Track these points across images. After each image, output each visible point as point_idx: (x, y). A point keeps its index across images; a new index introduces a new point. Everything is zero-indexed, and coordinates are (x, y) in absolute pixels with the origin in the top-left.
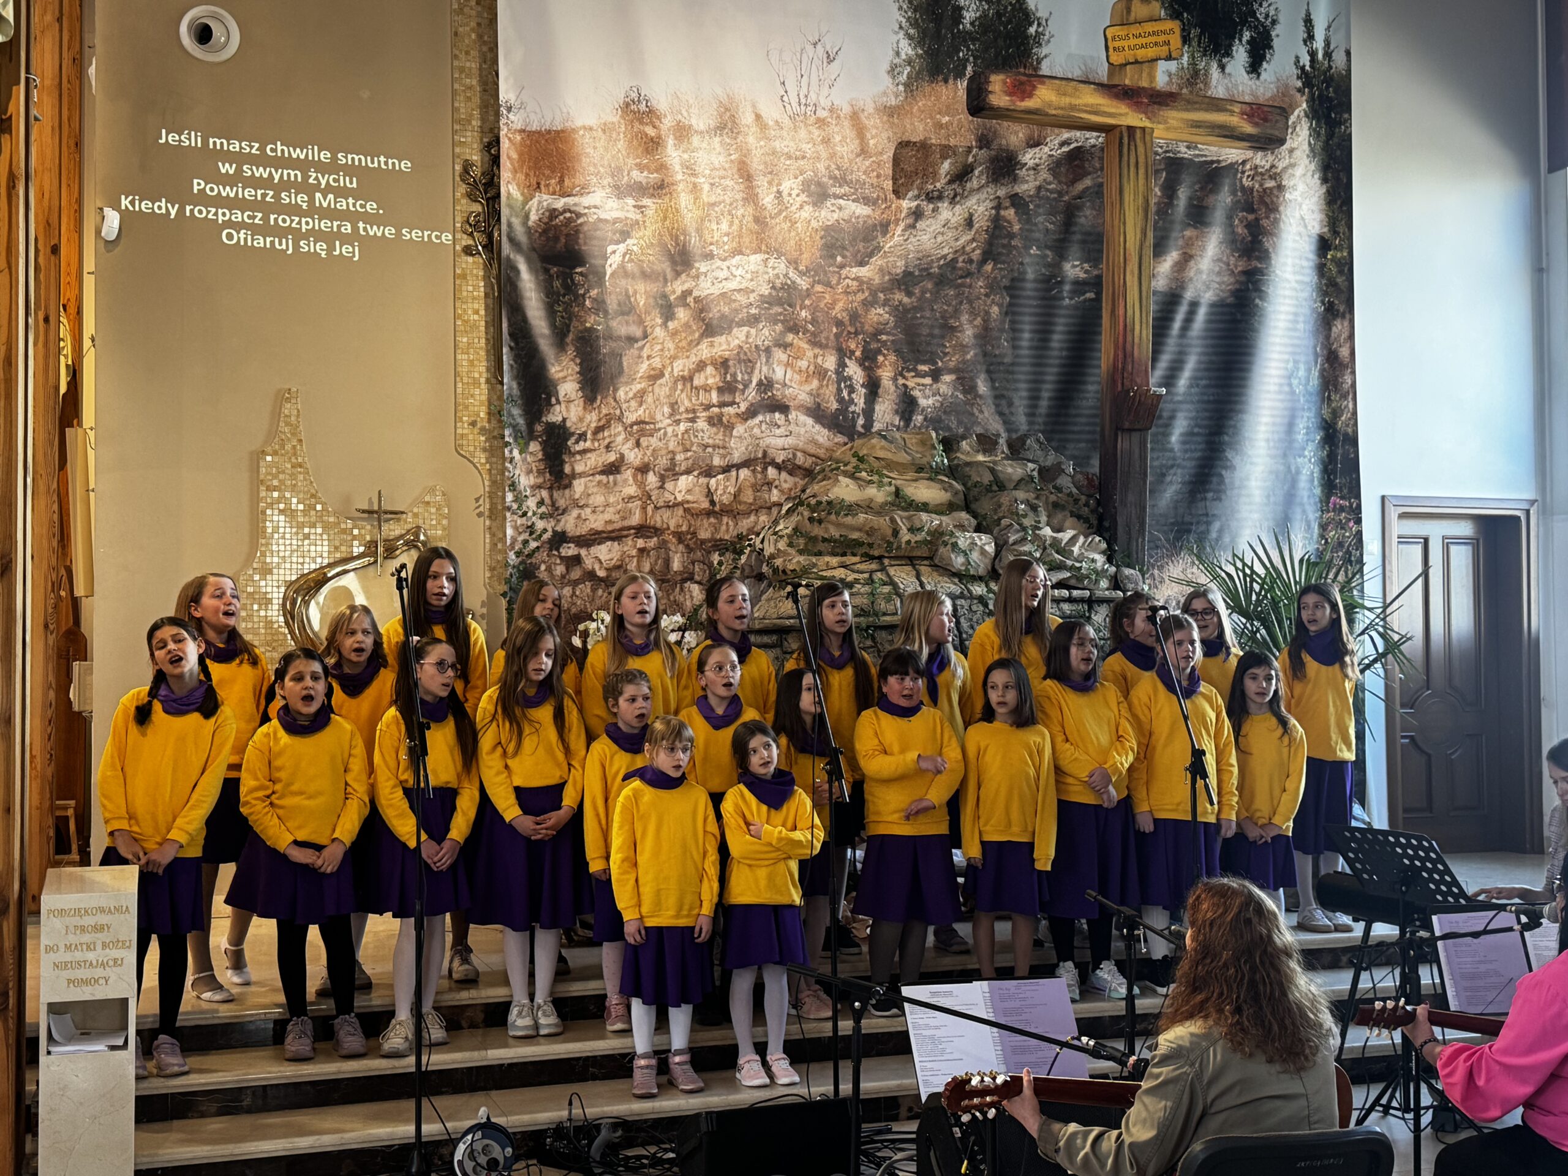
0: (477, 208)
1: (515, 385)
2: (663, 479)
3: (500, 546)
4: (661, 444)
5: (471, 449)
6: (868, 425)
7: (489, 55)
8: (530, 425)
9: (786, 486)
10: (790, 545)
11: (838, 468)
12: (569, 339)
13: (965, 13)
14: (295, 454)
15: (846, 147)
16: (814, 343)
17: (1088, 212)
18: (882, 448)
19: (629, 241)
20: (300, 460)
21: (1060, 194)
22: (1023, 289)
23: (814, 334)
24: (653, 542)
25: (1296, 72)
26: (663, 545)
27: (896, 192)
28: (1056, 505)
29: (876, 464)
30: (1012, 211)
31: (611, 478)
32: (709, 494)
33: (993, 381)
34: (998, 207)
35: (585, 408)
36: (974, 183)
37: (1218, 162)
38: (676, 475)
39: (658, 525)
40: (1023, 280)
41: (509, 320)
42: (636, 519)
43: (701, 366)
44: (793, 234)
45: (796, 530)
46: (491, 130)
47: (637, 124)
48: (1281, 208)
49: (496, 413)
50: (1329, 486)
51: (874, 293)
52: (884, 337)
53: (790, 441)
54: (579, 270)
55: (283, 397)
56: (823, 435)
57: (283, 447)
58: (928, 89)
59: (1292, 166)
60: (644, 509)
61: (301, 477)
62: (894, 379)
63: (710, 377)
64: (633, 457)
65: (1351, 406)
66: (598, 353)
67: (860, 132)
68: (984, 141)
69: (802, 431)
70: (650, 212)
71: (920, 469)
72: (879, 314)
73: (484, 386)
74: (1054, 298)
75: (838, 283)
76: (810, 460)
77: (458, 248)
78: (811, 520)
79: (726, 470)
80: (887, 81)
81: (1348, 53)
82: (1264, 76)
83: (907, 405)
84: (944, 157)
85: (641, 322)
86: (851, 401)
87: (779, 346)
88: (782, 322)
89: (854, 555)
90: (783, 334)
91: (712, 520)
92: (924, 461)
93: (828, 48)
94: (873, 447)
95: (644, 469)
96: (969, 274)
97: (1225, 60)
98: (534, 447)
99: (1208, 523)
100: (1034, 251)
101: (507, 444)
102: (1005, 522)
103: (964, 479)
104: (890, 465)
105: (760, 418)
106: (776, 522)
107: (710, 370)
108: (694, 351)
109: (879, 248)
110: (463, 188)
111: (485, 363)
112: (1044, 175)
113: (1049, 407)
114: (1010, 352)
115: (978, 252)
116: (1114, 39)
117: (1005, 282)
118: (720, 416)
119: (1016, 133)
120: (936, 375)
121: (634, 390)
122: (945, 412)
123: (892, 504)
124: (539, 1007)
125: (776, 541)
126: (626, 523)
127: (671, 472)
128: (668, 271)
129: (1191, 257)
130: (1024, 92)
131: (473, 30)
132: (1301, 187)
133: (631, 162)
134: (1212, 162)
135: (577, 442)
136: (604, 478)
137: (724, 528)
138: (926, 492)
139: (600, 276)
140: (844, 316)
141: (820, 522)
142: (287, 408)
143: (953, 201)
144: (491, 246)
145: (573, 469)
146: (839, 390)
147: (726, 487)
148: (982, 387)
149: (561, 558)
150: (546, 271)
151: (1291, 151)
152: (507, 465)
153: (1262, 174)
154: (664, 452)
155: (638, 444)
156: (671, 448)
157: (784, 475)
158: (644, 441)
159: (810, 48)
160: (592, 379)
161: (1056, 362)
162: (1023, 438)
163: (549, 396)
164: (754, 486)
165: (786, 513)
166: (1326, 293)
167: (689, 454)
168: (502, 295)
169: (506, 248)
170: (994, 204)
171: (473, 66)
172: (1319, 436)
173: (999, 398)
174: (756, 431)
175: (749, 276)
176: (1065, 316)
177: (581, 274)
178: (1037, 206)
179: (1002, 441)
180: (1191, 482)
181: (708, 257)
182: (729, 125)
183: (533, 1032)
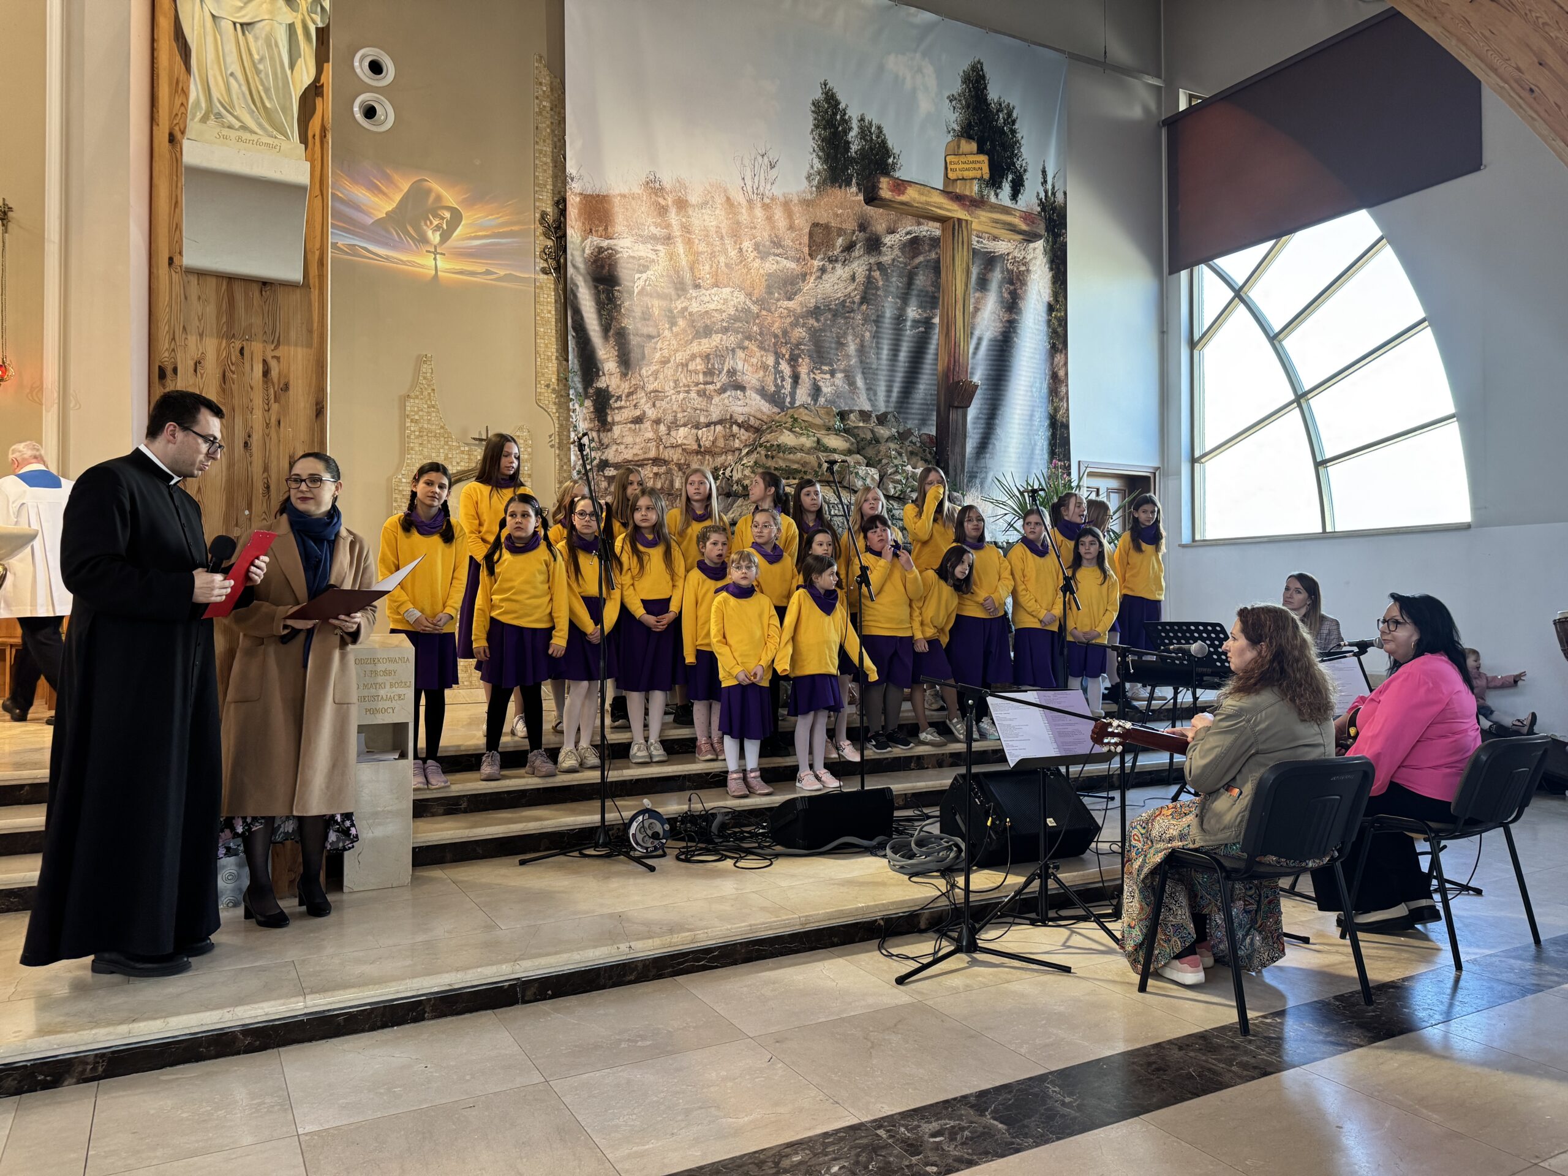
0: (550, 243)
1: (576, 361)
2: (669, 429)
3: (565, 467)
4: (668, 406)
5: (547, 402)
6: (792, 402)
7: (558, 144)
8: (585, 389)
9: (743, 438)
11: (781, 426)
12: (611, 333)
13: (851, 145)
14: (430, 399)
15: (781, 223)
16: (761, 347)
17: (921, 277)
18: (806, 414)
19: (648, 272)
20: (433, 402)
21: (906, 264)
22: (883, 323)
23: (761, 342)
24: (663, 469)
25: (1037, 202)
26: (669, 472)
27: (810, 255)
28: (912, 453)
29: (803, 424)
30: (878, 273)
31: (637, 426)
32: (698, 440)
33: (865, 379)
34: (870, 270)
35: (621, 379)
36: (856, 253)
37: (994, 252)
38: (678, 427)
39: (667, 458)
40: (883, 317)
41: (572, 318)
42: (652, 454)
43: (693, 357)
44: (749, 276)
45: (756, 463)
46: (559, 193)
47: (653, 196)
48: (1029, 284)
49: (563, 380)
50: (1052, 454)
51: (797, 319)
52: (803, 347)
53: (746, 410)
54: (617, 288)
55: (422, 360)
56: (766, 408)
57: (422, 393)
58: (830, 191)
59: (1035, 258)
60: (658, 447)
61: (434, 414)
62: (809, 374)
63: (698, 365)
64: (651, 413)
65: (1065, 405)
66: (629, 344)
67: (789, 214)
68: (863, 227)
70: (662, 254)
71: (829, 429)
72: (799, 333)
73: (554, 361)
74: (901, 330)
75: (776, 311)
76: (758, 422)
77: (537, 268)
78: (767, 456)
79: (708, 425)
80: (805, 183)
81: (1065, 193)
82: (1019, 202)
83: (816, 391)
84: (839, 236)
85: (656, 326)
86: (783, 386)
87: (740, 348)
88: (742, 333)
90: (742, 341)
91: (699, 457)
92: (831, 424)
93: (771, 159)
94: (800, 414)
95: (658, 422)
96: (852, 311)
97: (998, 191)
98: (588, 403)
99: (986, 473)
100: (890, 299)
101: (571, 400)
102: (884, 461)
103: (855, 436)
104: (811, 425)
105: (729, 393)
106: (741, 459)
107: (698, 360)
108: (689, 347)
109: (800, 290)
110: (541, 229)
111: (555, 346)
112: (897, 252)
113: (898, 397)
114: (875, 361)
115: (858, 297)
116: (951, 162)
117: (873, 317)
118: (705, 390)
119: (881, 224)
120: (832, 373)
121: (652, 370)
122: (837, 397)
123: (815, 449)
124: (652, 744)
125: (743, 470)
126: (647, 456)
127: (674, 425)
128: (673, 292)
129: (979, 309)
130: (899, 190)
131: (548, 126)
132: (1039, 272)
133: (650, 220)
134: (991, 252)
135: (616, 401)
136: (633, 426)
137: (706, 462)
138: (834, 442)
139: (631, 293)
140: (779, 332)
141: (773, 457)
142: (425, 368)
143: (844, 263)
144: (561, 269)
145: (613, 419)
146: (776, 379)
147: (708, 436)
148: (860, 382)
149: (605, 477)
150: (596, 287)
151: (1034, 249)
152: (571, 414)
153: (1018, 262)
154: (670, 411)
155: (654, 405)
156: (674, 409)
157: (742, 430)
158: (658, 404)
159: (760, 158)
160: (625, 361)
161: (902, 369)
162: (885, 415)
163: (598, 370)
164: (724, 436)
165: (747, 453)
166: (1051, 338)
167: (686, 414)
168: (567, 302)
169: (570, 271)
170: (867, 267)
171: (548, 149)
172: (1046, 423)
173: (868, 389)
174: (726, 401)
175: (722, 301)
176: (908, 342)
177: (619, 291)
178: (892, 271)
179: (873, 415)
180: (977, 447)
181: (697, 286)
182: (710, 202)
183: (648, 760)
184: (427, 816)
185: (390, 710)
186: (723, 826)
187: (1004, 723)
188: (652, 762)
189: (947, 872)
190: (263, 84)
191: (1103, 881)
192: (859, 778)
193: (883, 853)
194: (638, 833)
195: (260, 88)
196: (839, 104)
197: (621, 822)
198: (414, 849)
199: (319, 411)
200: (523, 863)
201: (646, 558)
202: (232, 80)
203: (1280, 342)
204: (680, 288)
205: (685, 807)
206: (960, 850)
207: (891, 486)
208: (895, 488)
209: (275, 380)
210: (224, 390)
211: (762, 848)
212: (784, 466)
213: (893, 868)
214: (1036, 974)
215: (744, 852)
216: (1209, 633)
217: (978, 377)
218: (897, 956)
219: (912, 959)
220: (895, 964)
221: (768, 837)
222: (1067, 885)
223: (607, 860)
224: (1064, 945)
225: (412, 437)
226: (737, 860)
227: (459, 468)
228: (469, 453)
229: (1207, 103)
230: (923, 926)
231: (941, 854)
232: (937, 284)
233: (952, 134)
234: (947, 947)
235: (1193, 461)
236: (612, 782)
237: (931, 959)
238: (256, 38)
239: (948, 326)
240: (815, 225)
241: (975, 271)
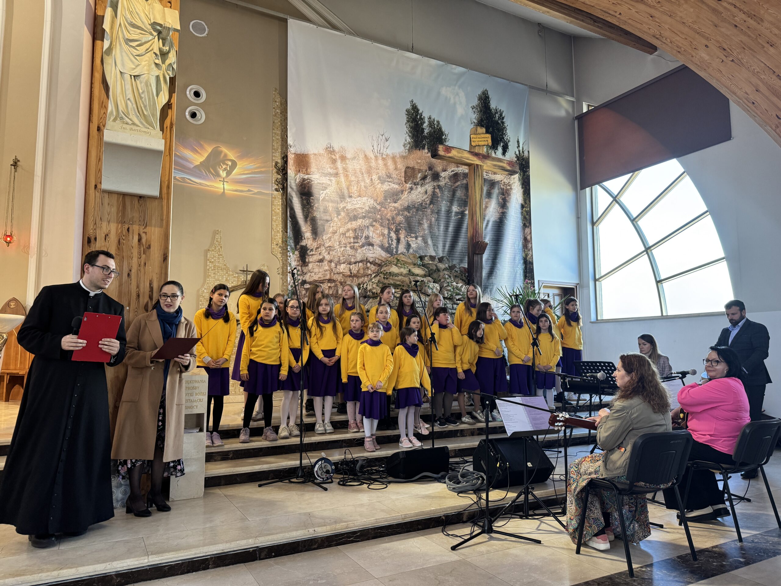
0: (279, 177)
1: (291, 233)
2: (336, 265)
3: (285, 284)
4: (336, 254)
5: (276, 252)
6: (397, 252)
7: (284, 130)
8: (295, 246)
9: (373, 269)
10: (377, 286)
11: (391, 263)
12: (308, 219)
13: (425, 130)
14: (219, 251)
15: (391, 166)
16: (382, 225)
17: (459, 192)
18: (404, 258)
19: (327, 190)
20: (221, 253)
21: (452, 186)
22: (441, 213)
23: (381, 223)
24: (333, 285)
25: (515, 156)
26: (336, 286)
27: (405, 182)
28: (456, 276)
29: (402, 262)
30: (438, 190)
31: (321, 263)
32: (350, 270)
33: (432, 240)
34: (434, 189)
35: (313, 241)
36: (428, 181)
37: (495, 180)
38: (340, 264)
39: (335, 279)
40: (441, 211)
41: (290, 212)
42: (328, 277)
43: (348, 230)
44: (376, 192)
45: (379, 281)
46: (284, 153)
47: (330, 154)
48: (512, 195)
49: (285, 242)
50: (525, 277)
51: (399, 212)
52: (402, 225)
53: (374, 255)
54: (312, 198)
55: (216, 232)
56: (384, 254)
57: (215, 248)
58: (414, 152)
59: (515, 183)
60: (330, 274)
61: (221, 259)
62: (405, 238)
63: (351, 234)
64: (328, 257)
65: (531, 253)
66: (317, 224)
67: (395, 163)
68: (430, 168)
69: (378, 252)
70: (333, 182)
71: (415, 265)
72: (400, 218)
73: (281, 233)
74: (449, 217)
75: (388, 208)
76: (380, 261)
77: (273, 189)
78: (384, 278)
79: (355, 263)
80: (403, 148)
81: (529, 152)
82: (506, 156)
83: (408, 246)
84: (419, 172)
85: (330, 216)
86: (392, 244)
87: (371, 226)
88: (372, 219)
89: (398, 289)
90: (372, 222)
91: (351, 278)
92: (416, 262)
93: (386, 137)
94: (401, 257)
95: (331, 261)
96: (426, 208)
97: (496, 151)
98: (297, 253)
99: (493, 286)
100: (444, 202)
101: (289, 251)
102: (442, 280)
103: (428, 268)
104: (406, 263)
105: (365, 247)
106: (371, 279)
107: (351, 232)
108: (346, 225)
109: (400, 198)
110: (275, 170)
111: (281, 226)
112: (447, 180)
113: (449, 249)
114: (437, 232)
115: (429, 201)
116: (473, 138)
117: (436, 211)
118: (354, 246)
119: (439, 167)
120: (416, 238)
121: (328, 236)
122: (419, 249)
123: (408, 274)
124: (326, 424)
125: (372, 285)
126: (325, 278)
127: (339, 263)
128: (339, 200)
129: (487, 207)
130: (448, 151)
131: (279, 122)
132: (516, 189)
133: (328, 166)
134: (493, 180)
135: (310, 252)
136: (318, 263)
137: (354, 281)
138: (418, 271)
139: (318, 200)
140: (390, 218)
141: (387, 279)
142: (217, 236)
143: (421, 186)
144: (284, 189)
145: (309, 260)
146: (388, 240)
147: (355, 268)
148: (430, 242)
149: (304, 288)
150: (301, 198)
151: (514, 178)
153: (506, 185)
154: (337, 256)
155: (329, 253)
156: (339, 255)
157: (372, 265)
158: (331, 253)
159: (381, 136)
160: (315, 232)
161: (450, 236)
162: (442, 257)
163: (302, 237)
164: (363, 268)
165: (375, 277)
166: (523, 220)
167: (344, 257)
168: (287, 204)
169: (289, 190)
170: (433, 187)
171: (279, 132)
172: (522, 262)
173: (434, 245)
174: (364, 251)
175: (362, 204)
176: (453, 222)
177: (312, 199)
178: (445, 189)
179: (437, 258)
180: (488, 274)
181: (350, 197)
182: (357, 157)
183: (324, 432)
184: (212, 461)
185: (195, 407)
186: (362, 467)
187: (505, 413)
188: (326, 433)
189: (477, 491)
190: (143, 104)
191: (556, 495)
192: (431, 441)
193: (444, 481)
194: (319, 471)
195: (142, 105)
196: (419, 110)
197: (310, 464)
198: (205, 478)
199: (165, 258)
200: (260, 486)
201: (324, 329)
202: (129, 102)
203: (636, 222)
204: (342, 197)
205: (343, 457)
206: (483, 479)
207: (446, 292)
208: (448, 293)
209: (144, 243)
210: (119, 249)
211: (382, 478)
212: (393, 283)
213: (449, 489)
214: (523, 544)
215: (373, 480)
216: (606, 367)
217: (488, 239)
218: (452, 535)
219: (460, 537)
220: (451, 539)
221: (385, 472)
222: (538, 497)
223: (303, 484)
224: (537, 529)
225: (210, 270)
226: (370, 484)
227: (233, 285)
228: (238, 277)
229: (596, 109)
230: (465, 519)
231: (474, 481)
232: (467, 195)
233: (473, 124)
234: (477, 530)
235: (595, 280)
236: (306, 444)
237: (469, 537)
238: (141, 83)
239: (472, 215)
240: (408, 168)
241: (485, 189)
